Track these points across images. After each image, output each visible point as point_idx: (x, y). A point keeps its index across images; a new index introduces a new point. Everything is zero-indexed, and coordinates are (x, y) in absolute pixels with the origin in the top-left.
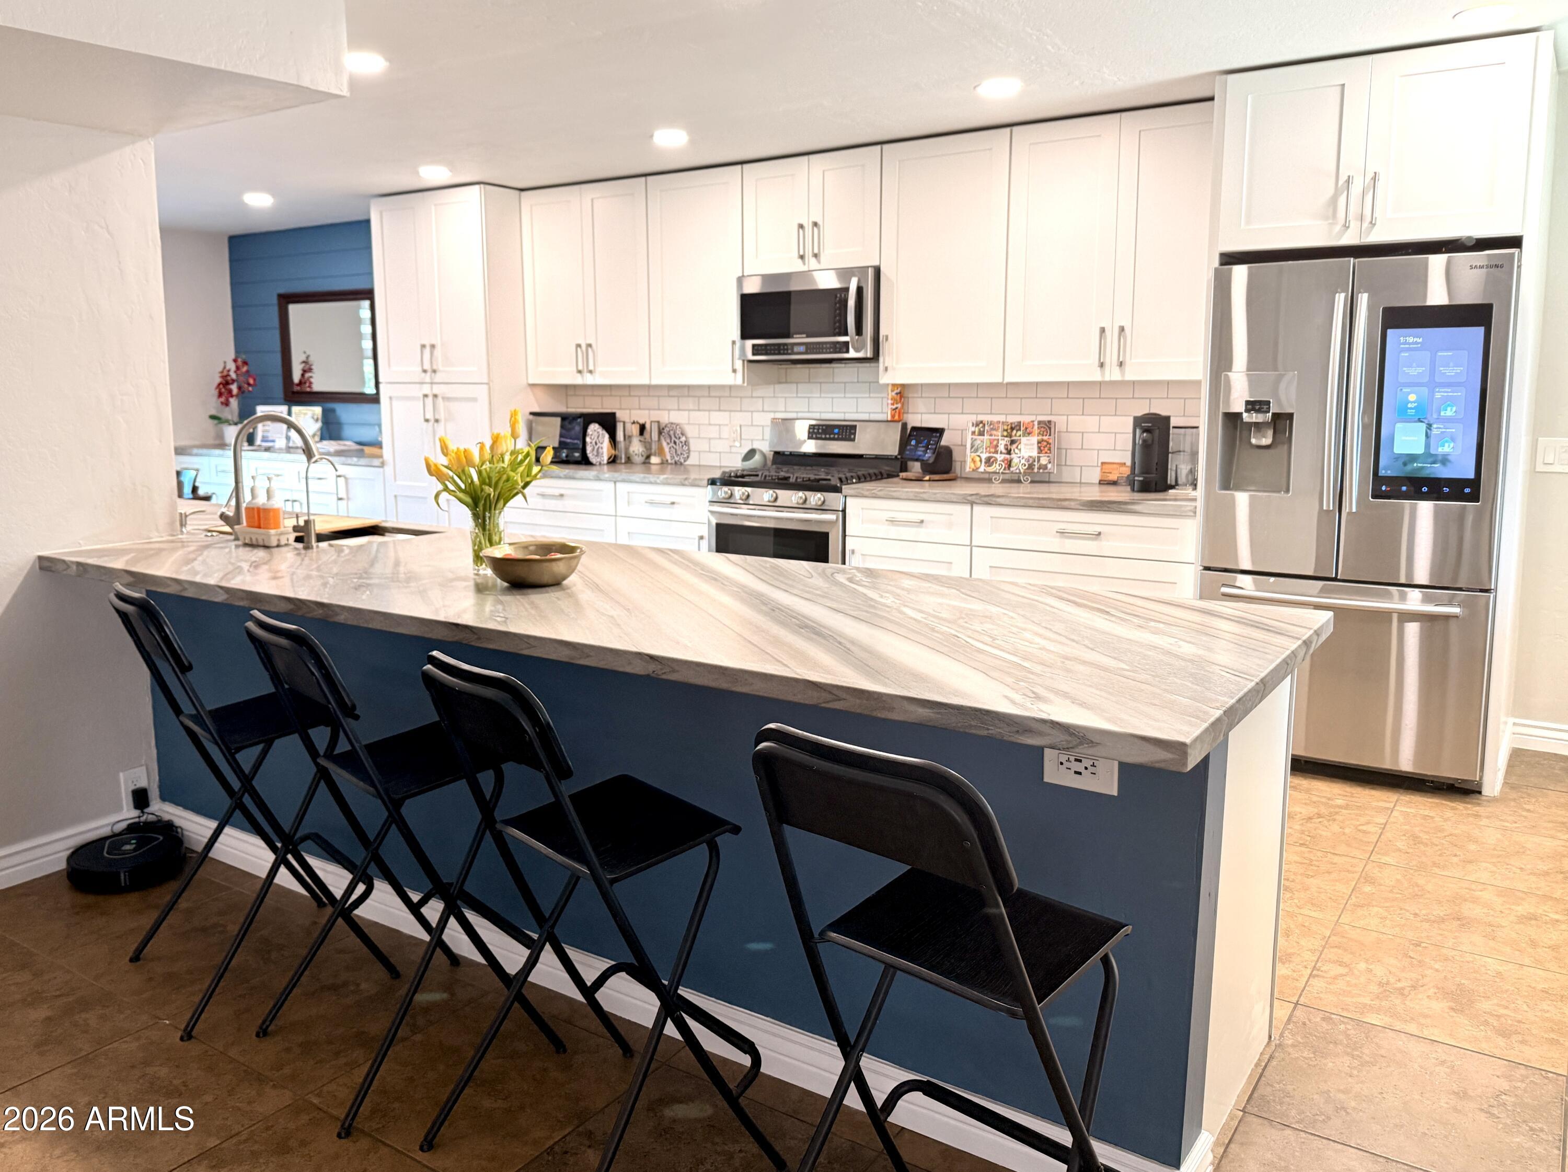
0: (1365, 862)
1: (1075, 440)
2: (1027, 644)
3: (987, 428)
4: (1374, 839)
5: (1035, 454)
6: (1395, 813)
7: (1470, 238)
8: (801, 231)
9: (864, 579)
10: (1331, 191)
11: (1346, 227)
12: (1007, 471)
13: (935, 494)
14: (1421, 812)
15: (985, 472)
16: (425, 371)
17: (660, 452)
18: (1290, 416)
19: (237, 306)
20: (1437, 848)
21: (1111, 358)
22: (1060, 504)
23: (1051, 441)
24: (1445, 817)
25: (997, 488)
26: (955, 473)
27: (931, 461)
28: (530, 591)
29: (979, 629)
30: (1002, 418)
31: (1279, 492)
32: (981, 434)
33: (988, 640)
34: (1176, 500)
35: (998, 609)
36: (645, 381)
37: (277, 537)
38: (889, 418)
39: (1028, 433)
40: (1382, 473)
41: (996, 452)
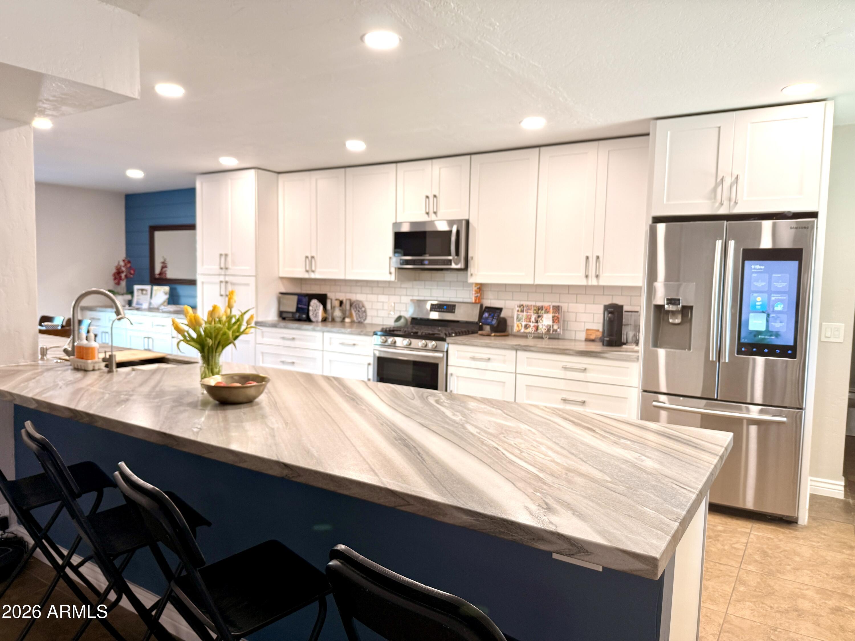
0: (738, 569)
1: (571, 317)
2: (543, 456)
3: (525, 308)
4: (741, 553)
5: (550, 323)
6: (752, 536)
7: (789, 212)
8: (427, 200)
9: (446, 401)
10: (712, 185)
11: (721, 204)
12: (536, 332)
13: (496, 344)
14: (766, 535)
15: (524, 332)
16: (221, 268)
17: (351, 316)
18: (691, 308)
19: (128, 232)
20: (778, 560)
21: (592, 273)
22: (564, 352)
23: (559, 317)
24: (780, 538)
25: (530, 342)
26: (508, 332)
27: (495, 325)
28: (229, 407)
29: (512, 443)
30: (533, 303)
31: (685, 349)
32: (522, 311)
33: (517, 452)
34: (626, 351)
35: (526, 426)
36: (341, 277)
37: (93, 365)
38: (473, 301)
39: (547, 312)
40: (742, 341)
41: (530, 322)
